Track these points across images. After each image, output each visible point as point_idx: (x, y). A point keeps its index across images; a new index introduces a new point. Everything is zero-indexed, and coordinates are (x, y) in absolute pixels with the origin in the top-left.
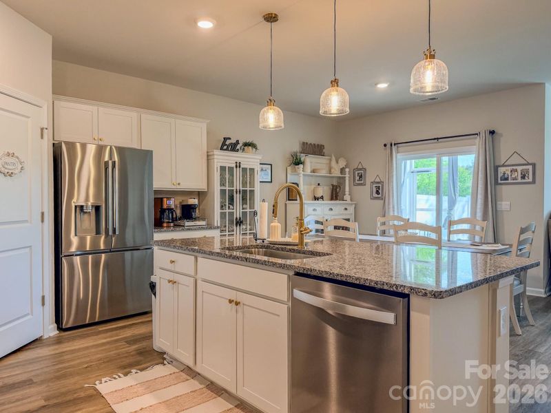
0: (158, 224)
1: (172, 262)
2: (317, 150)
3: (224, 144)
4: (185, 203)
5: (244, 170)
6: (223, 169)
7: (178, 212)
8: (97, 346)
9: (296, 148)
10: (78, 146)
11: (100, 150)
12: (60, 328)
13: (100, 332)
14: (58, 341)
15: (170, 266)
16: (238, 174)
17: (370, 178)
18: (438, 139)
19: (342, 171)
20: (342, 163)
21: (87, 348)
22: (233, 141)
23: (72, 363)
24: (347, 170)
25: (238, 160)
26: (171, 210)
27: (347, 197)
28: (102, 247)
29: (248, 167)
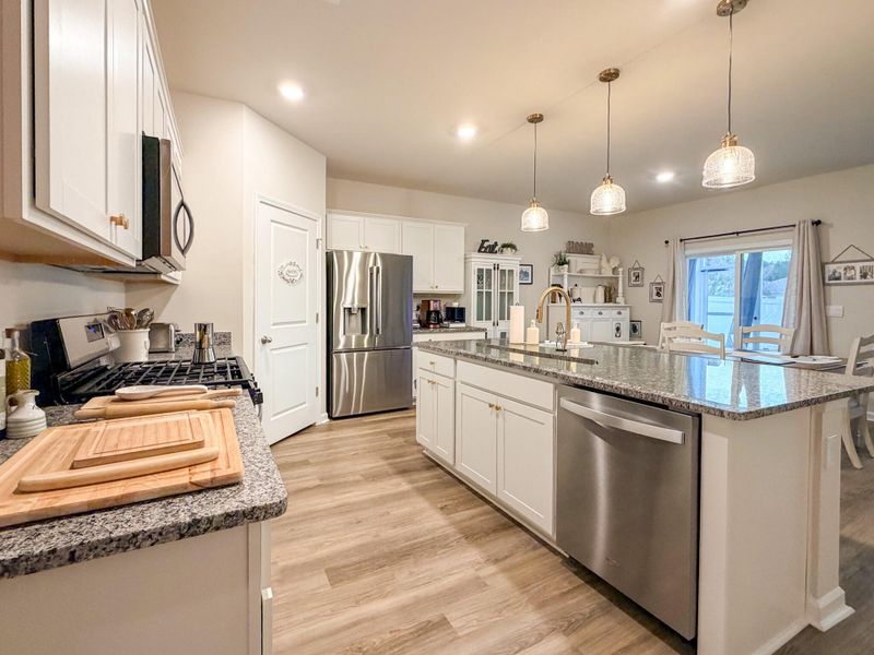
0: (425, 325)
1: (432, 363)
2: (585, 249)
3: (482, 246)
4: (448, 306)
5: (503, 271)
6: (480, 271)
7: (443, 314)
8: (362, 436)
9: (562, 248)
10: (345, 254)
11: (365, 256)
12: (330, 417)
13: (365, 424)
14: (329, 428)
15: (430, 367)
16: (495, 276)
17: (649, 278)
18: (738, 233)
19: (615, 270)
20: (614, 263)
21: (353, 437)
22: (492, 243)
23: (341, 449)
24: (620, 270)
25: (496, 262)
26: (437, 312)
27: (620, 299)
28: (366, 346)
29: (507, 269)
